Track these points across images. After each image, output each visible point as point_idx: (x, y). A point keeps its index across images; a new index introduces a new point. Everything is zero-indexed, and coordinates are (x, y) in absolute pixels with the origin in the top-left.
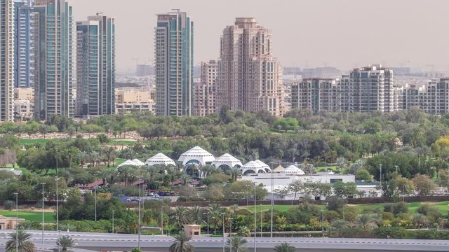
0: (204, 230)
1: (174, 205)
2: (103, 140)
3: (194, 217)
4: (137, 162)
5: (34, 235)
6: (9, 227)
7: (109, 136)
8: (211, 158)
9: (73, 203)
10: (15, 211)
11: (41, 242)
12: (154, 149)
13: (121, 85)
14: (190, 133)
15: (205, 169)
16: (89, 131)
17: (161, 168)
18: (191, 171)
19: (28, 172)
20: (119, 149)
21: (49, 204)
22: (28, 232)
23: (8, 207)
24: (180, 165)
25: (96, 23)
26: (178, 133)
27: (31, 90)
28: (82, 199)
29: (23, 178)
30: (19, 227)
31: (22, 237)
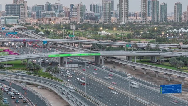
0: (183, 44)
1: (178, 39)
2: (164, 26)
3: (182, 41)
4: (171, 31)
5: (151, 44)
6: (147, 43)
7: (166, 26)
8: (185, 30)
9: (159, 38)
10: (148, 40)
11: (153, 45)
12: (174, 28)
13: (168, 16)
14: (181, 25)
15: (183, 32)
16: (162, 25)
17: (175, 32)
18: (181, 32)
19: (150, 33)
20: (167, 28)
21: (154, 39)
22: (150, 44)
23: (147, 39)
24: (179, 31)
25: (163, 4)
26: (179, 25)
27: (151, 17)
28: (160, 38)
29: (150, 34)
30: (148, 43)
31: (149, 45)
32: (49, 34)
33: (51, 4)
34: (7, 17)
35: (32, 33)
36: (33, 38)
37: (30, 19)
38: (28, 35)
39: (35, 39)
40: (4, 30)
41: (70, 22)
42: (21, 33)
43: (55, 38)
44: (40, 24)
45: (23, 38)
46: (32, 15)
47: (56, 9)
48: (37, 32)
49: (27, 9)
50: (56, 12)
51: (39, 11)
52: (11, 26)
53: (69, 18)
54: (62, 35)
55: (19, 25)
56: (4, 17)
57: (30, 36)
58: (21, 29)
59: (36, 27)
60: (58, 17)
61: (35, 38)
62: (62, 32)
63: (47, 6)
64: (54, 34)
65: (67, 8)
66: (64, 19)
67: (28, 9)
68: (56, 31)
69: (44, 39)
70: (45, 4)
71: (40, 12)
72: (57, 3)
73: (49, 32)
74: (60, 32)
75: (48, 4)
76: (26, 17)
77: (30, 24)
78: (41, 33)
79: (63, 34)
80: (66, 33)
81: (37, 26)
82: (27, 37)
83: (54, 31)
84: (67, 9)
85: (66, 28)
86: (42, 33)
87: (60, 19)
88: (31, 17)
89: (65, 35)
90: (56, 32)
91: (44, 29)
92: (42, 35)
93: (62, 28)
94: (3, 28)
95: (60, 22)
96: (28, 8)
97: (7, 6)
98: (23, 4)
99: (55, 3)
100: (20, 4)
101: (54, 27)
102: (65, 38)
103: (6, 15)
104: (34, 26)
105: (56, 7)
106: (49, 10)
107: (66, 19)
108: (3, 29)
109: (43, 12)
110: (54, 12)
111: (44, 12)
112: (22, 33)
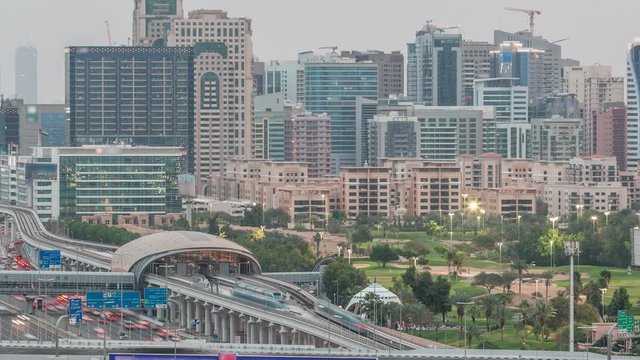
32: (445, 309)
33: (457, 41)
34: (83, 160)
35: (295, 296)
36: (303, 337)
37: (273, 172)
38: (261, 315)
39: (323, 352)
40: (53, 272)
41: (623, 205)
42: (198, 296)
43: (495, 337)
44: (363, 220)
45: (215, 338)
46: (298, 143)
47: (506, 83)
48: (339, 285)
49: (250, 85)
50: (504, 116)
51: (361, 101)
52: (114, 238)
53: (622, 166)
54: (552, 313)
55: (182, 225)
56: (55, 160)
57: (277, 326)
58: (204, 265)
59: (331, 245)
60: (521, 160)
61: (319, 342)
62: (554, 289)
63: (427, 56)
64: (489, 303)
65: (603, 75)
66: (575, 174)
67: (260, 91)
68: (506, 280)
69: (395, 346)
70: (412, 48)
71: (370, 111)
72: (510, 37)
73: (443, 286)
74: (535, 288)
75: (437, 43)
76: (248, 155)
77: (279, 217)
78: (370, 296)
79: (560, 304)
80: (595, 298)
81: (335, 231)
82: (250, 333)
83: (482, 279)
84: (602, 85)
85: (587, 257)
86: (385, 294)
87: (537, 174)
88: (288, 157)
89: (577, 317)
90: (499, 290)
91: (401, 266)
92: (379, 313)
93: (559, 249)
94: (42, 254)
95: (539, 204)
96: (264, 81)
97: (81, 61)
98: (221, 49)
99: (500, 36)
100: (190, 41)
101: (487, 243)
102: (581, 338)
103: (74, 143)
104: (308, 237)
105: (505, 69)
106: (448, 97)
107: (596, 174)
108: (49, 258)
109: (393, 116)
110: (489, 111)
111: (403, 112)
112: (208, 299)
